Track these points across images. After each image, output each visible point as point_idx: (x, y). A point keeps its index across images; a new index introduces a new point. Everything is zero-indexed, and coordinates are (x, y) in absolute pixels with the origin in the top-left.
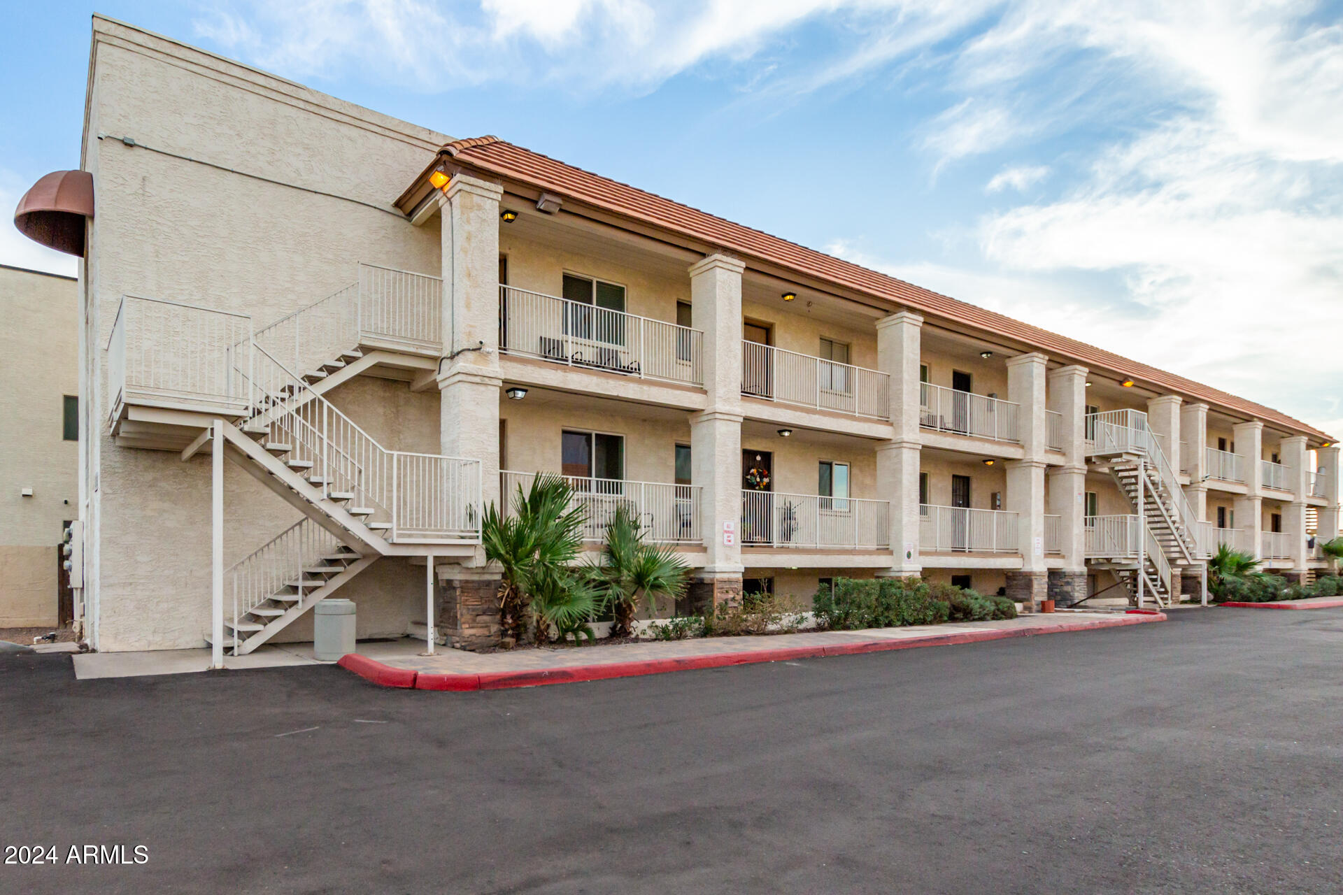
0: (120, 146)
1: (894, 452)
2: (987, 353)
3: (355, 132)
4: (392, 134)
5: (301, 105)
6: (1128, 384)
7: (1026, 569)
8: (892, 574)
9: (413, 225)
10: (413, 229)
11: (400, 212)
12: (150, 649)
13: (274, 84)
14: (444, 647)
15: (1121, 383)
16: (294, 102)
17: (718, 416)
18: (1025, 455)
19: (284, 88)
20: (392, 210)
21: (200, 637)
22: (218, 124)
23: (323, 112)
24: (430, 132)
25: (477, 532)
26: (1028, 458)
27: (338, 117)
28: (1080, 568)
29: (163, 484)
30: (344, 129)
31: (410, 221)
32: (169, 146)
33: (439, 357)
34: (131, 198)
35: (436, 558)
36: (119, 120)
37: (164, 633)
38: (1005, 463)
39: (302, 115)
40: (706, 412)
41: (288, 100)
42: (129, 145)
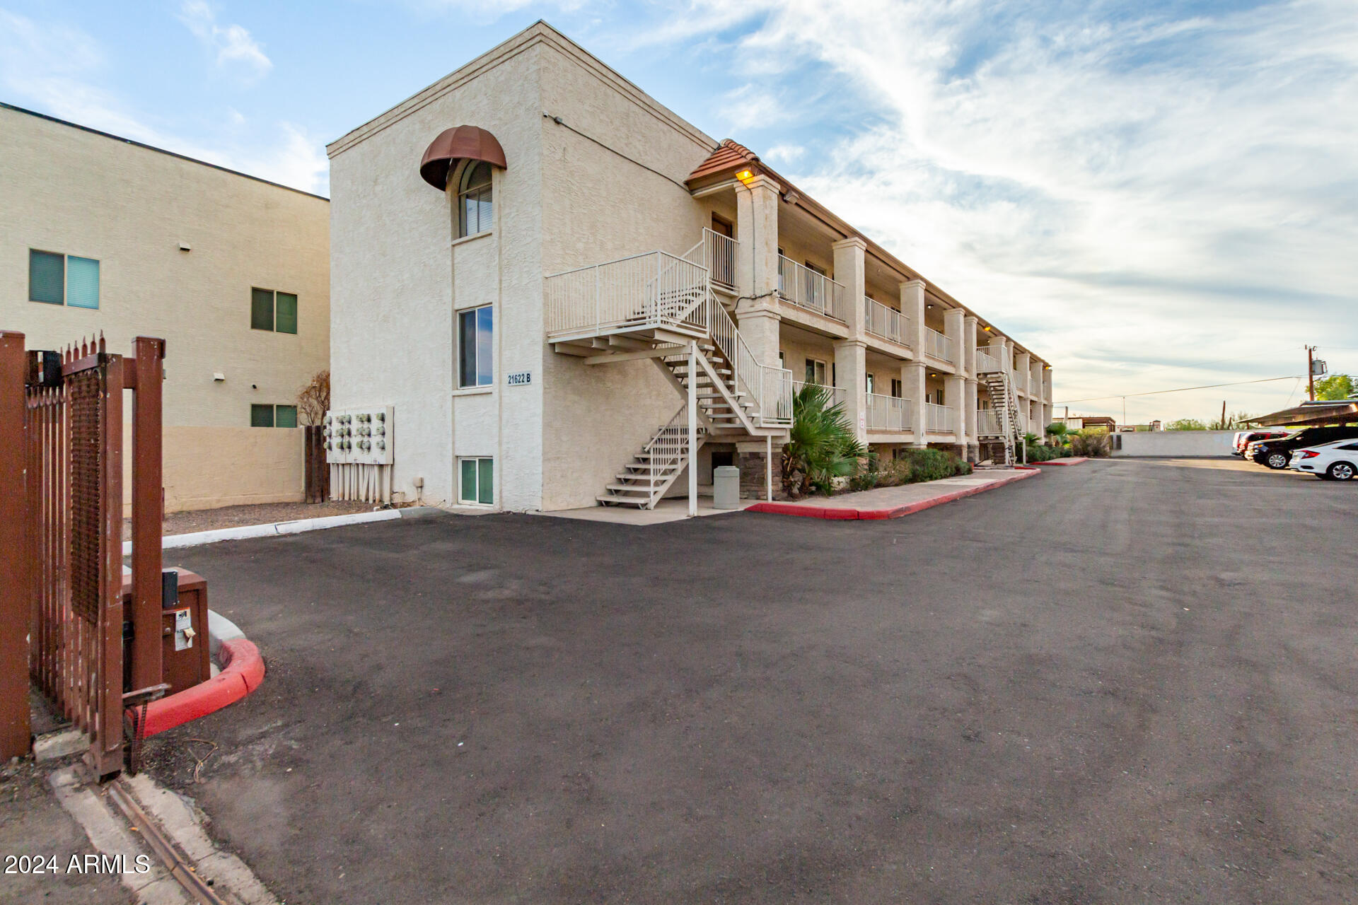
0: (553, 123)
1: (914, 368)
2: (931, 305)
3: (666, 128)
4: (683, 132)
5: (641, 104)
6: (987, 329)
7: (958, 443)
8: (914, 447)
9: (693, 198)
10: (693, 200)
11: (687, 188)
12: (569, 508)
13: (629, 88)
14: (745, 500)
15: (984, 328)
16: (638, 102)
17: (858, 343)
18: (956, 371)
19: (634, 92)
20: (682, 185)
21: (594, 499)
22: (602, 113)
23: (651, 111)
24: (701, 132)
25: (790, 419)
26: (958, 373)
27: (659, 116)
28: (977, 443)
29: (575, 382)
30: (660, 124)
31: (691, 194)
32: (578, 126)
33: (737, 297)
34: (558, 163)
35: (772, 437)
36: (553, 103)
37: (576, 496)
38: (944, 376)
39: (641, 111)
40: (848, 340)
41: (634, 99)
42: (557, 122)
